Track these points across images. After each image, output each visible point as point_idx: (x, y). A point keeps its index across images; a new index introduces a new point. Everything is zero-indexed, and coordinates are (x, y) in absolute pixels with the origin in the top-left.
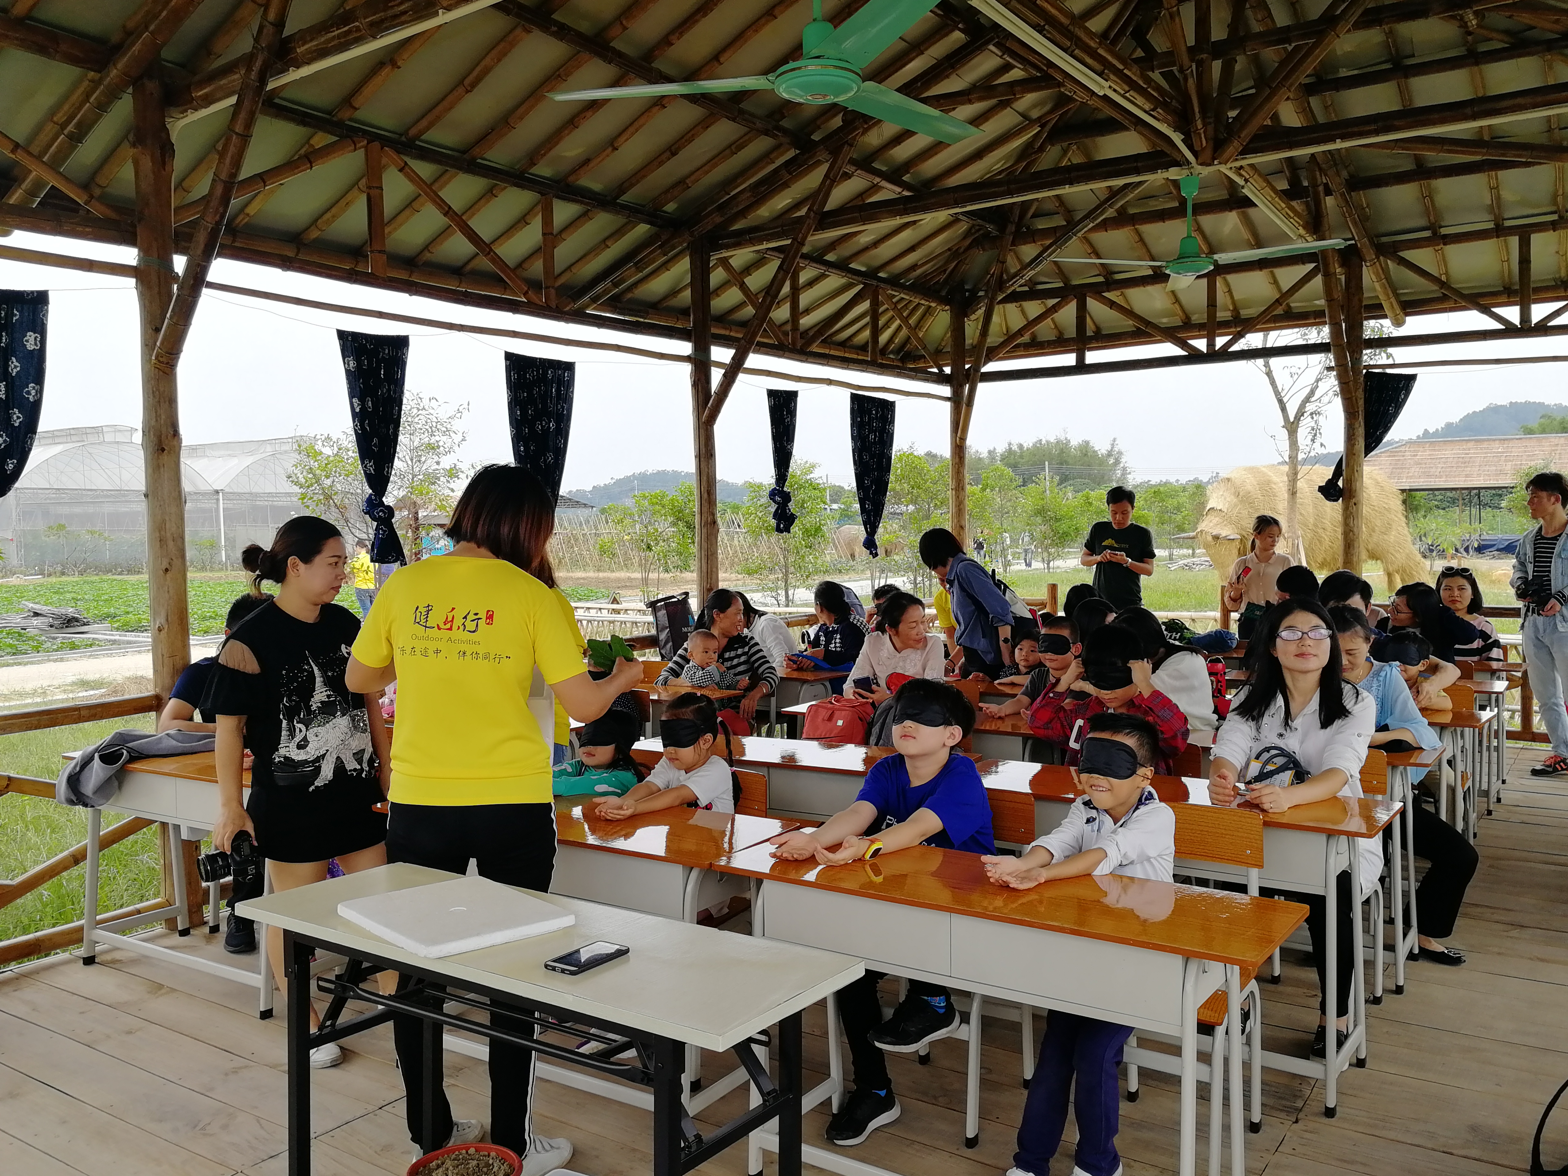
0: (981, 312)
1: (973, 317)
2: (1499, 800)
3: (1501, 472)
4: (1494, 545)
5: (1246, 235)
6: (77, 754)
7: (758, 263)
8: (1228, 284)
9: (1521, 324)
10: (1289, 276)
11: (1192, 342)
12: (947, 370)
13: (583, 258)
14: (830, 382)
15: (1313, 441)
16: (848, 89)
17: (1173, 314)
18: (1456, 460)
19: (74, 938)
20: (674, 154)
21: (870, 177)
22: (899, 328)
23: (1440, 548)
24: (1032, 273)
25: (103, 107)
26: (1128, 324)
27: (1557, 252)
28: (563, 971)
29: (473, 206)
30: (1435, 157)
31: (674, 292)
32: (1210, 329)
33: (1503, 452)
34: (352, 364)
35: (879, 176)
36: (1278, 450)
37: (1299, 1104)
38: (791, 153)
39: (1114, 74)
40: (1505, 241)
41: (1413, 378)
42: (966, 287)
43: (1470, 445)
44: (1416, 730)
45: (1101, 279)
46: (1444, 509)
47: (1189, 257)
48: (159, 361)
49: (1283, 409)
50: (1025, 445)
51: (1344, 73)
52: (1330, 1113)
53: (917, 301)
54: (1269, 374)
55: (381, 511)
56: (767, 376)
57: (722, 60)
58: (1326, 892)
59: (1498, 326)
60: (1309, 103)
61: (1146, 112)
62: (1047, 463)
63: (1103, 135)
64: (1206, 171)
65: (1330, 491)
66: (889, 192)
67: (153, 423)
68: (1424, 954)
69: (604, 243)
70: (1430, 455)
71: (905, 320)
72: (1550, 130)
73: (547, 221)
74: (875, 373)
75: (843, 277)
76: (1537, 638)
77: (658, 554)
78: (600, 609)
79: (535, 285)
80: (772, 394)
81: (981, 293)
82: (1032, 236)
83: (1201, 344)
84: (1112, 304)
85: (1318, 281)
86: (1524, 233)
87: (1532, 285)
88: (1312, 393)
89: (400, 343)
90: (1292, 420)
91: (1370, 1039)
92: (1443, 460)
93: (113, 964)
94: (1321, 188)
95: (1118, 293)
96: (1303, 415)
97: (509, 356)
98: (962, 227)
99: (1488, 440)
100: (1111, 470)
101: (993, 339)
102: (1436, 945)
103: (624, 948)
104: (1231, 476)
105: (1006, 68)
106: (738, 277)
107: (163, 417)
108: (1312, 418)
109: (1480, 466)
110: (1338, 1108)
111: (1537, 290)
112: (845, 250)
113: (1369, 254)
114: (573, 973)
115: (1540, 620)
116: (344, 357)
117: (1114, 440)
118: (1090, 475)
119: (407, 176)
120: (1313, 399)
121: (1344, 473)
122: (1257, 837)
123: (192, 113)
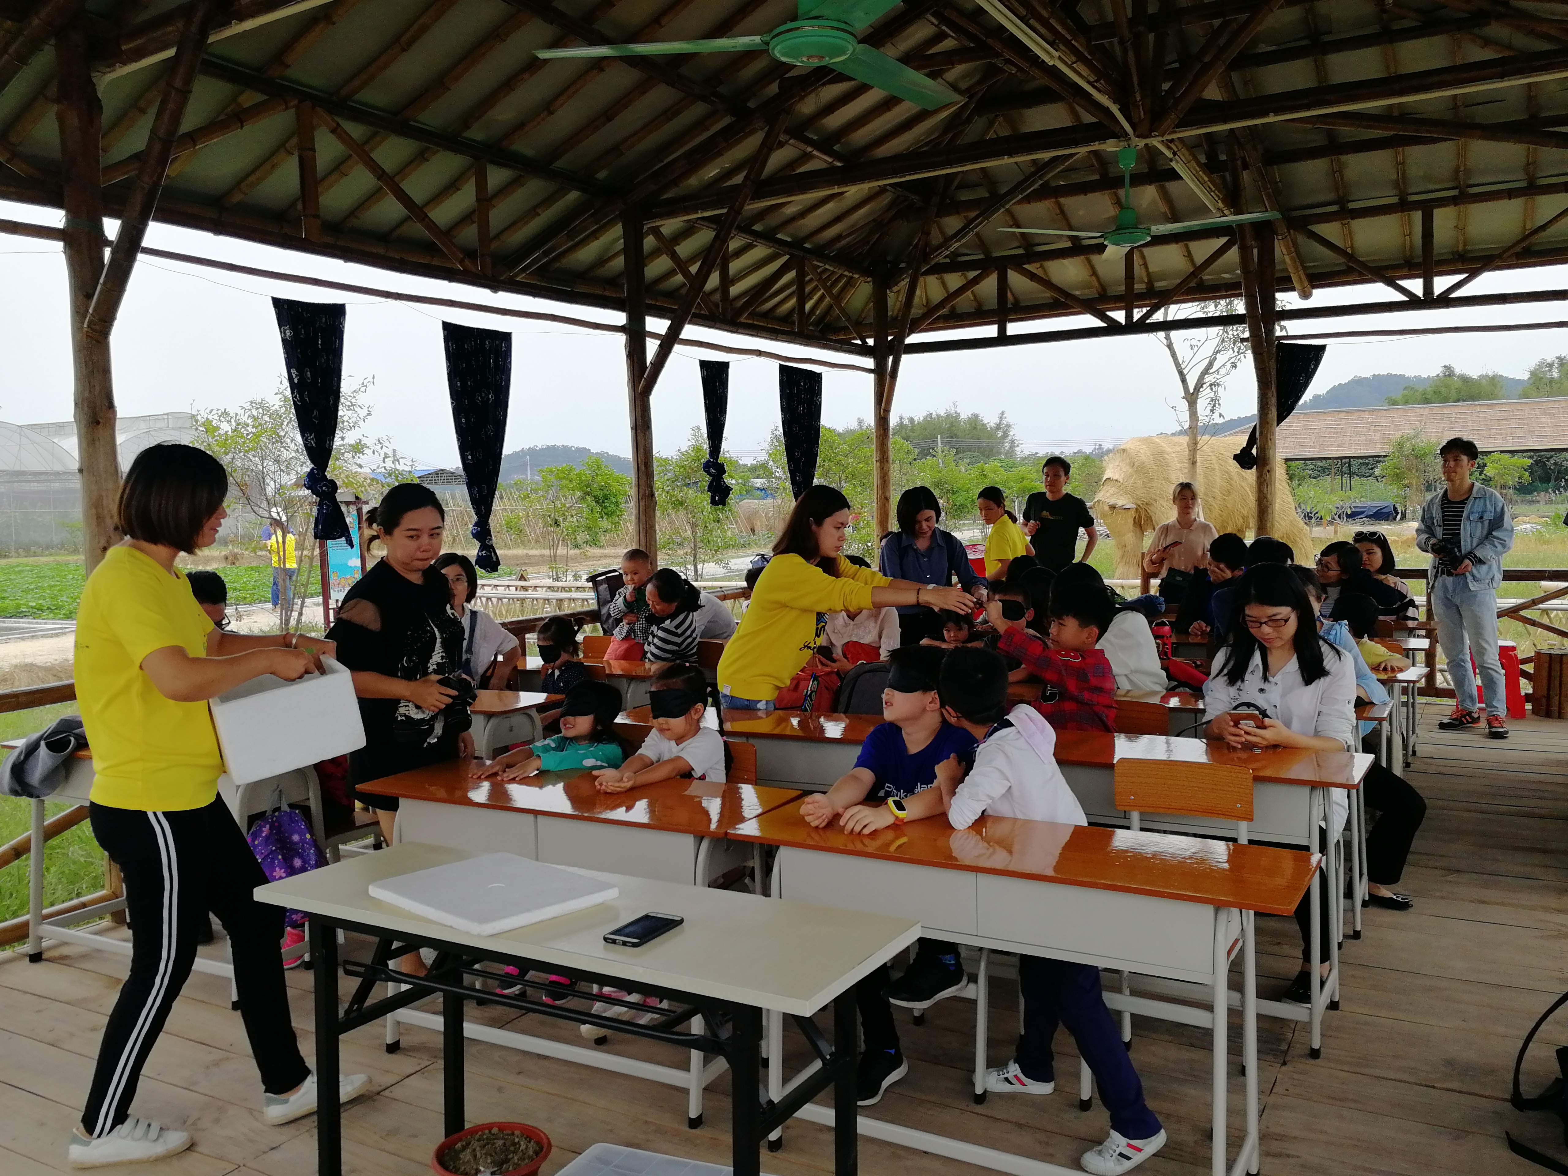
0: (904, 284)
1: (895, 289)
2: (1414, 753)
3: (1371, 442)
4: (1364, 512)
5: (1163, 208)
6: (20, 743)
7: (687, 232)
8: (1143, 257)
9: (1424, 295)
10: (1203, 249)
11: (1111, 314)
12: (871, 342)
13: (512, 225)
14: (759, 353)
15: (1212, 411)
16: (842, 52)
17: (1089, 286)
18: (1328, 430)
19: (20, 934)
20: (610, 120)
21: (802, 146)
22: (822, 298)
23: (1318, 515)
24: (958, 244)
25: (23, 59)
26: (1047, 295)
27: (1456, 227)
28: (624, 943)
29: (405, 169)
30: (1348, 132)
31: (602, 261)
32: (1128, 302)
33: (1372, 423)
34: (288, 334)
35: (812, 146)
36: (1178, 421)
37: (1284, 1047)
38: (727, 120)
39: (1064, 45)
40: (1409, 216)
41: (1322, 348)
42: (888, 259)
43: (1342, 416)
44: (1368, 686)
45: (1021, 251)
46: (1315, 478)
47: (1128, 228)
48: (93, 330)
49: (1184, 381)
50: (916, 419)
51: (1264, 48)
52: (1315, 1054)
53: (840, 272)
54: (1170, 346)
55: (324, 485)
56: (699, 346)
57: (663, 23)
58: (1310, 842)
59: (1401, 298)
60: (1231, 78)
61: (1089, 82)
62: (939, 436)
63: (1030, 108)
64: (1141, 143)
65: (1244, 459)
66: (820, 161)
67: (87, 394)
68: (1374, 901)
69: (533, 211)
70: (1304, 426)
71: (829, 290)
72: (1455, 107)
73: (481, 185)
74: (801, 344)
75: (770, 247)
76: (1447, 598)
77: (567, 529)
78: (508, 586)
79: (470, 254)
80: (704, 364)
81: (902, 265)
82: (956, 208)
83: (1119, 316)
84: (1032, 276)
85: (1233, 254)
86: (1427, 208)
87: (1435, 259)
88: (1211, 365)
89: (338, 311)
90: (1192, 391)
91: (1342, 982)
92: (1317, 431)
93: (62, 960)
94: (1239, 162)
95: (1038, 265)
96: (1202, 387)
97: (446, 326)
98: (886, 199)
99: (1358, 411)
100: (999, 443)
101: (916, 311)
102: (1386, 892)
103: (679, 919)
104: (1128, 446)
105: (940, 37)
106: (668, 245)
107: (97, 388)
108: (1212, 389)
109: (1351, 436)
110: (1322, 1050)
111: (1440, 263)
112: (773, 220)
113: (1282, 228)
114: (635, 945)
115: (1450, 580)
116: (280, 326)
117: (1003, 413)
118: (979, 448)
119: (340, 137)
120: (1211, 371)
121: (1258, 441)
122: (1247, 791)
123: (121, 67)
